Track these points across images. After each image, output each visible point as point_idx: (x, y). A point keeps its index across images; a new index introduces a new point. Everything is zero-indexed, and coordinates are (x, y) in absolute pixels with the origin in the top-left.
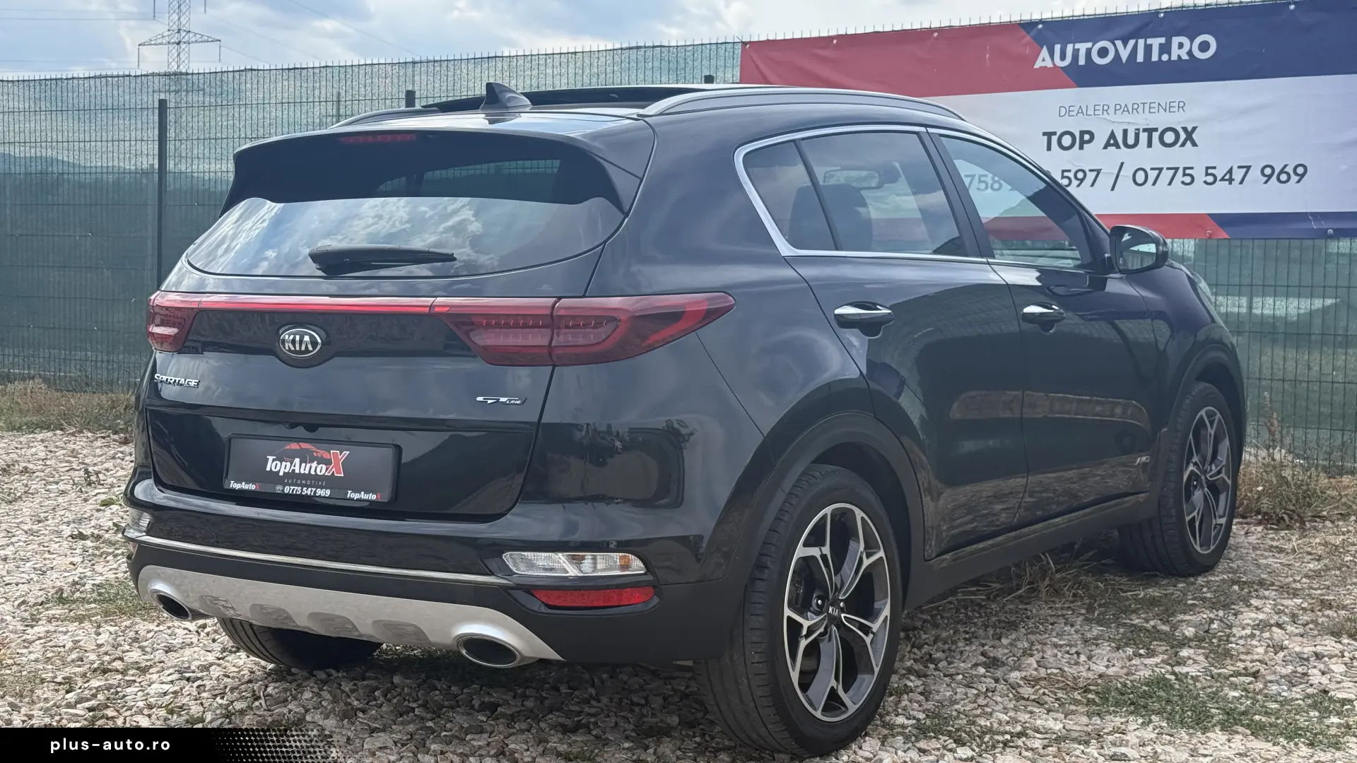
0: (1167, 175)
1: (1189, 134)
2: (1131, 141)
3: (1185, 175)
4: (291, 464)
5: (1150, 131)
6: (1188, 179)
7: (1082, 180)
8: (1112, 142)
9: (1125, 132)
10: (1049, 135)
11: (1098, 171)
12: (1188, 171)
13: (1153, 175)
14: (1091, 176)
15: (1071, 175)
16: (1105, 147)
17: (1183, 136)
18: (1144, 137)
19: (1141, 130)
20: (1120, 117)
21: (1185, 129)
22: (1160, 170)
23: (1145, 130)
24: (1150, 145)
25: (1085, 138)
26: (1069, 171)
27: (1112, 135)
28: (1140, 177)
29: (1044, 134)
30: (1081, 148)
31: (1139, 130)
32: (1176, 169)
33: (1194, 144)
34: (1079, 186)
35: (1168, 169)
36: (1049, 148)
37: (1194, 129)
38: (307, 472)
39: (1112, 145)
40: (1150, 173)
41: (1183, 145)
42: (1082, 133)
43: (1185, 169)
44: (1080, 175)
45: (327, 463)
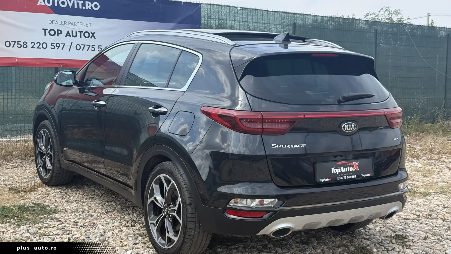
0: (87, 47)
1: (93, 34)
2: (74, 35)
3: (92, 48)
4: (341, 169)
5: (81, 32)
6: (93, 49)
7: (59, 47)
8: (68, 34)
9: (72, 31)
10: (45, 30)
11: (64, 44)
12: (93, 47)
13: (82, 47)
14: (62, 46)
15: (55, 45)
16: (66, 36)
17: (91, 35)
18: (79, 34)
19: (78, 31)
20: (70, 26)
21: (91, 32)
22: (85, 45)
23: (79, 32)
24: (81, 37)
25: (59, 32)
26: (54, 43)
27: (68, 32)
28: (78, 47)
29: (43, 29)
30: (58, 36)
31: (77, 31)
32: (90, 46)
33: (95, 38)
34: (58, 49)
35: (87, 45)
36: (45, 35)
37: (94, 33)
38: (346, 171)
39: (68, 36)
40: (81, 46)
41: (91, 38)
42: (58, 30)
43: (92, 46)
44: (58, 45)
45: (353, 166)
